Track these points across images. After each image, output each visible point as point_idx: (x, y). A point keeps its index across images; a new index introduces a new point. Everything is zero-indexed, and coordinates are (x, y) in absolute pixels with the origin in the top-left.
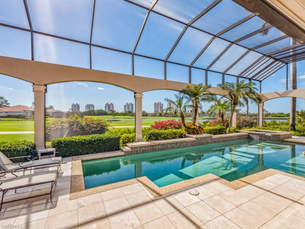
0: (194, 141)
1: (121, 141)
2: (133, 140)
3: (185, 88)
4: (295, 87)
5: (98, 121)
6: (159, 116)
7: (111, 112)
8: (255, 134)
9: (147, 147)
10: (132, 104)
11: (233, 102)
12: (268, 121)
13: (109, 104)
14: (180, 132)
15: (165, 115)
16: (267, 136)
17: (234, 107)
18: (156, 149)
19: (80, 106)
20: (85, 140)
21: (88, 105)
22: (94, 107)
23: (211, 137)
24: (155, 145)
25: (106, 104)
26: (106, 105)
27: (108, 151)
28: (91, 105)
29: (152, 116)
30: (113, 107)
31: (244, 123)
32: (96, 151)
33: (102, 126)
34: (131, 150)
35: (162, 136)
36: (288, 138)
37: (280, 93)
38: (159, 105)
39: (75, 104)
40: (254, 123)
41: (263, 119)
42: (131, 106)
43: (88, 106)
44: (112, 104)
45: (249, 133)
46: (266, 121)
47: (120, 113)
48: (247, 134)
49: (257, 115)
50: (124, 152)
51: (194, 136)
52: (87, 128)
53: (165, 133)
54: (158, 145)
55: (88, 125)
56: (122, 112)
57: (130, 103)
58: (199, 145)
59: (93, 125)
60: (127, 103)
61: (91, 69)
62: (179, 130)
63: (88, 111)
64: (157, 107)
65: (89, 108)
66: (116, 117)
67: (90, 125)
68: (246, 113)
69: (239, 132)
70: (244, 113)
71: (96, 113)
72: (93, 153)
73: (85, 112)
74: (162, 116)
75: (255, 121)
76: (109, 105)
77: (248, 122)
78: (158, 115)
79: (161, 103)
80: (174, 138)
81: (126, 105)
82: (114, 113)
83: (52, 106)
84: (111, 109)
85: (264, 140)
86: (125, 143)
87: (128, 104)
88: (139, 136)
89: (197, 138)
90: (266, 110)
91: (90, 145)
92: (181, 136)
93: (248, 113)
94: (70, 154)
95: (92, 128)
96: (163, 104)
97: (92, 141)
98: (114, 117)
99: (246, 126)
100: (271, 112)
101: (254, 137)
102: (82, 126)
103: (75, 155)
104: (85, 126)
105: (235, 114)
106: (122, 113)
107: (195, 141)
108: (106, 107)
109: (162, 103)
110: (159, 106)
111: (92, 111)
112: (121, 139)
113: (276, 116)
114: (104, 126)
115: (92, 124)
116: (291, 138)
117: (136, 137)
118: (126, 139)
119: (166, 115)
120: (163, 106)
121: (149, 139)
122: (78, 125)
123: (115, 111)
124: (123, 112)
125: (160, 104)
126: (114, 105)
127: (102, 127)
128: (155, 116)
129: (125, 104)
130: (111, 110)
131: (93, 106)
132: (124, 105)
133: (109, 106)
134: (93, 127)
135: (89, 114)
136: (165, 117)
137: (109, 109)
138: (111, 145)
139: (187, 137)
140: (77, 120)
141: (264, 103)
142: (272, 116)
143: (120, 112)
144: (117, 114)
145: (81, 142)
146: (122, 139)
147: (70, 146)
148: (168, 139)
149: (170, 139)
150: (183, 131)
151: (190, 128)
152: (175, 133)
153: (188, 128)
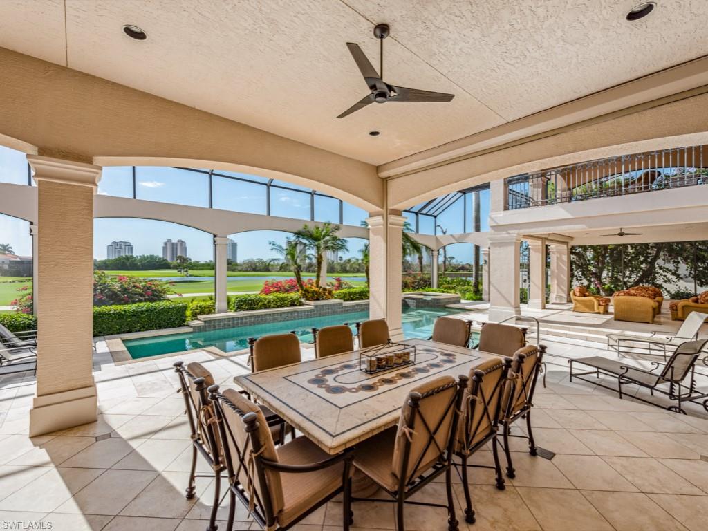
0: (311, 311)
1: (188, 313)
2: (210, 310)
3: (300, 228)
4: (478, 229)
5: (146, 282)
7: (179, 261)
9: (231, 320)
10: (232, 244)
13: (173, 241)
14: (292, 298)
15: (308, 268)
16: (425, 300)
18: (246, 323)
20: (125, 311)
21: (114, 242)
22: (132, 248)
23: (341, 304)
24: (245, 317)
25: (165, 241)
26: (166, 243)
27: (165, 328)
28: (125, 243)
30: (185, 249)
32: (144, 328)
33: (155, 291)
34: (203, 324)
35: (260, 304)
36: (454, 303)
37: (456, 237)
43: (115, 246)
44: (182, 243)
45: (405, 298)
47: (203, 265)
50: (191, 327)
51: (312, 303)
52: (124, 295)
53: (266, 299)
54: (251, 317)
55: (125, 289)
56: (208, 261)
58: (320, 316)
59: (137, 290)
61: (135, 197)
62: (290, 295)
63: (116, 259)
65: (119, 252)
66: (191, 272)
67: (129, 290)
71: (140, 264)
72: (139, 331)
73: (108, 260)
76: (173, 244)
80: (281, 306)
82: (184, 264)
83: (5, 244)
84: (179, 254)
85: (422, 307)
86: (194, 316)
88: (221, 304)
89: (316, 306)
91: (134, 318)
92: (293, 303)
94: (100, 332)
95: (133, 295)
97: (138, 312)
98: (185, 274)
101: (411, 303)
102: (113, 292)
103: (108, 335)
104: (120, 291)
106: (209, 265)
107: (313, 310)
108: (165, 249)
111: (127, 258)
112: (189, 309)
114: (160, 292)
115: (134, 288)
116: (459, 302)
117: (217, 306)
118: (197, 309)
119: (311, 269)
121: (239, 308)
122: (104, 290)
123: (190, 260)
124: (211, 261)
126: (187, 245)
127: (155, 293)
130: (179, 258)
133: (174, 246)
134: (136, 294)
135: (120, 266)
136: (309, 272)
137: (173, 254)
138: (171, 319)
139: (303, 304)
140: (101, 281)
143: (202, 262)
144: (196, 266)
145: (119, 314)
146: (191, 310)
147: (100, 320)
148: (269, 307)
149: (274, 307)
150: (297, 296)
151: (308, 292)
152: (283, 299)
153: (305, 291)
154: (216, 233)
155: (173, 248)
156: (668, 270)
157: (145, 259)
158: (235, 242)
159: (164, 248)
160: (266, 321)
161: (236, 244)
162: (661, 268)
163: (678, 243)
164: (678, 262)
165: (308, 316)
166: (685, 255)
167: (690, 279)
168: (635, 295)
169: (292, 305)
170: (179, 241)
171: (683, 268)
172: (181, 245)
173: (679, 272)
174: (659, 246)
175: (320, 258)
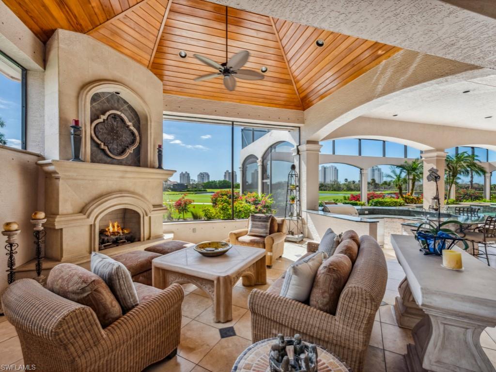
11: (451, 173)
17: (453, 179)
19: (190, 175)
21: (201, 173)
26: (226, 173)
28: (206, 173)
31: (466, 196)
39: (184, 172)
40: (479, 197)
43: (202, 175)
45: (471, 205)
48: (469, 206)
62: (398, 200)
65: (203, 178)
68: (469, 183)
69: (458, 204)
70: (467, 184)
71: (218, 185)
76: (230, 173)
77: (469, 196)
80: (395, 206)
93: (472, 184)
105: (454, 186)
108: (225, 176)
131: (208, 176)
137: (229, 180)
141: (492, 173)
148: (390, 206)
150: (402, 201)
151: (408, 198)
152: (396, 202)
153: (406, 198)
154: (362, 167)
169: (400, 206)
175: (414, 180)
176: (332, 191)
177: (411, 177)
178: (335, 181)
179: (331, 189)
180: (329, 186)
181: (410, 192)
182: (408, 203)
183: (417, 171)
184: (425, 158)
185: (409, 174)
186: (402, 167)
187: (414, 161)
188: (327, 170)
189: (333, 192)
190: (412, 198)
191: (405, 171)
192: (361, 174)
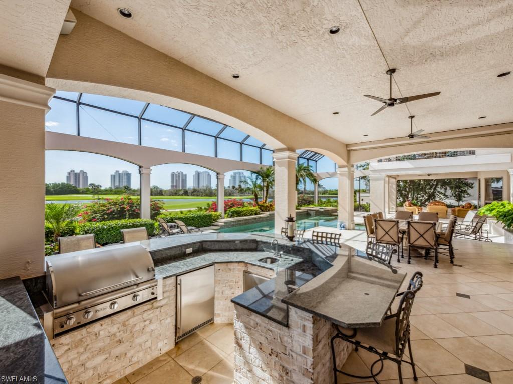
6: (182, 195)
8: (312, 210)
10: (127, 174)
12: (324, 200)
13: (76, 172)
15: (193, 193)
16: (320, 211)
25: (69, 171)
26: (69, 174)
29: (170, 196)
30: (86, 178)
31: (303, 201)
36: (335, 213)
37: (330, 174)
38: (179, 176)
40: (311, 201)
41: (318, 197)
42: (126, 178)
44: (84, 173)
45: (308, 210)
46: (322, 199)
47: (105, 191)
48: (306, 211)
49: (313, 193)
57: (123, 172)
60: (117, 172)
62: (254, 209)
64: (176, 180)
68: (304, 190)
69: (299, 209)
74: (188, 196)
75: (312, 200)
76: (76, 174)
77: (306, 201)
78: (182, 192)
79: (182, 173)
81: (114, 176)
85: (318, 215)
87: (119, 174)
90: (324, 187)
96: (186, 175)
99: (304, 205)
100: (328, 189)
101: (312, 213)
109: (184, 174)
110: (179, 179)
113: (333, 194)
119: (195, 194)
120: (186, 178)
121: (232, 216)
125: (181, 175)
126: (88, 175)
128: (175, 196)
129: (114, 174)
132: (111, 176)
136: (194, 196)
139: (261, 214)
142: (329, 194)
149: (248, 216)
150: (258, 209)
151: (263, 206)
152: (252, 211)
153: (261, 206)
154: (219, 172)
155: (76, 177)
156: (441, 193)
157: (58, 186)
158: (130, 173)
159: (67, 177)
160: (249, 223)
161: (130, 174)
162: (438, 192)
163: (448, 180)
164: (446, 189)
165: (267, 221)
166: (451, 186)
167: (453, 198)
168: (438, 205)
169: (256, 214)
170: (81, 172)
171: (449, 192)
172: (83, 175)
173: (447, 194)
174: (438, 181)
175: (267, 187)
176: (205, 196)
177: (265, 185)
178: (207, 187)
179: (204, 194)
180: (202, 191)
181: (265, 199)
182: (262, 211)
183: (270, 178)
184: (277, 160)
185: (263, 181)
186: (258, 173)
187: (268, 167)
188: (200, 175)
189: (205, 198)
190: (266, 205)
191: (259, 177)
192: (218, 179)
